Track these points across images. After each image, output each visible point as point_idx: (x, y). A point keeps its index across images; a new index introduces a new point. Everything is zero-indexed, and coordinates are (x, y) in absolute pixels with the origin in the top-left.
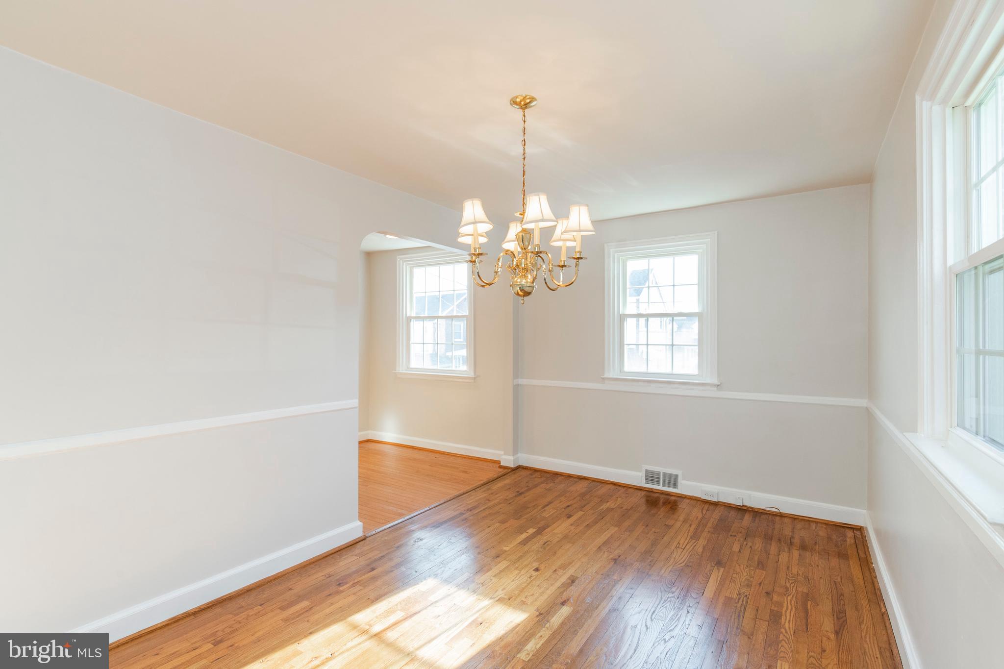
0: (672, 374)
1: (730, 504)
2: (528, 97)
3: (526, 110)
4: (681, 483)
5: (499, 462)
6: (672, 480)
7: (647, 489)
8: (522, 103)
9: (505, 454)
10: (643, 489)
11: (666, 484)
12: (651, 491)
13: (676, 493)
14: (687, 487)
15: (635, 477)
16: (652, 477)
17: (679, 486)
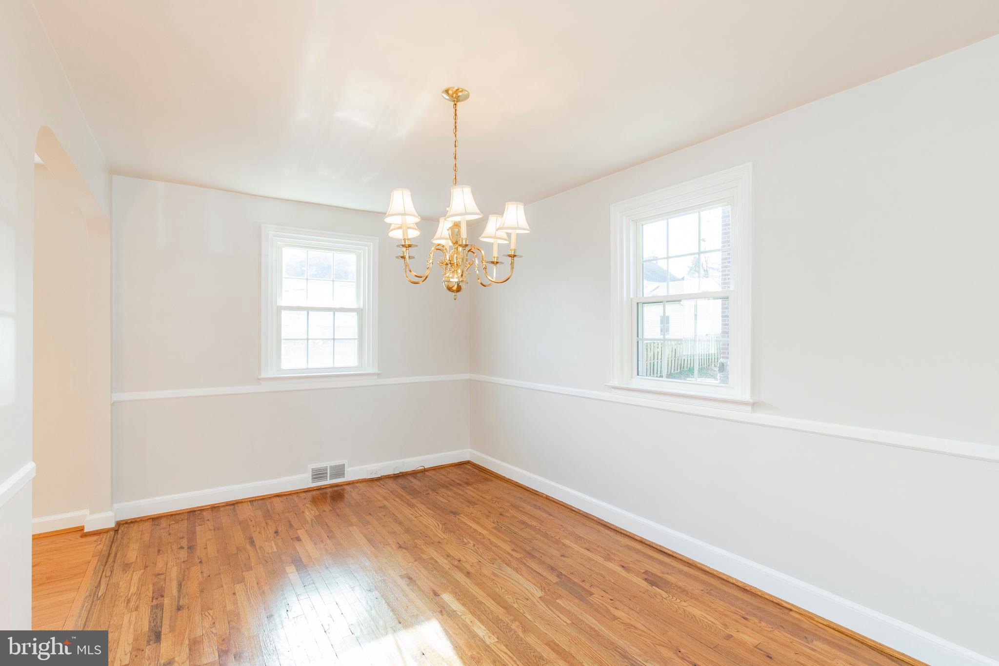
0: (334, 368)
1: (390, 475)
2: (460, 90)
3: (458, 104)
4: (348, 471)
5: (81, 529)
6: (339, 471)
7: (315, 488)
8: (454, 96)
9: (91, 513)
10: (310, 489)
11: (333, 476)
12: (319, 489)
13: (344, 482)
14: (352, 474)
15: (302, 480)
16: (318, 474)
17: (346, 475)
